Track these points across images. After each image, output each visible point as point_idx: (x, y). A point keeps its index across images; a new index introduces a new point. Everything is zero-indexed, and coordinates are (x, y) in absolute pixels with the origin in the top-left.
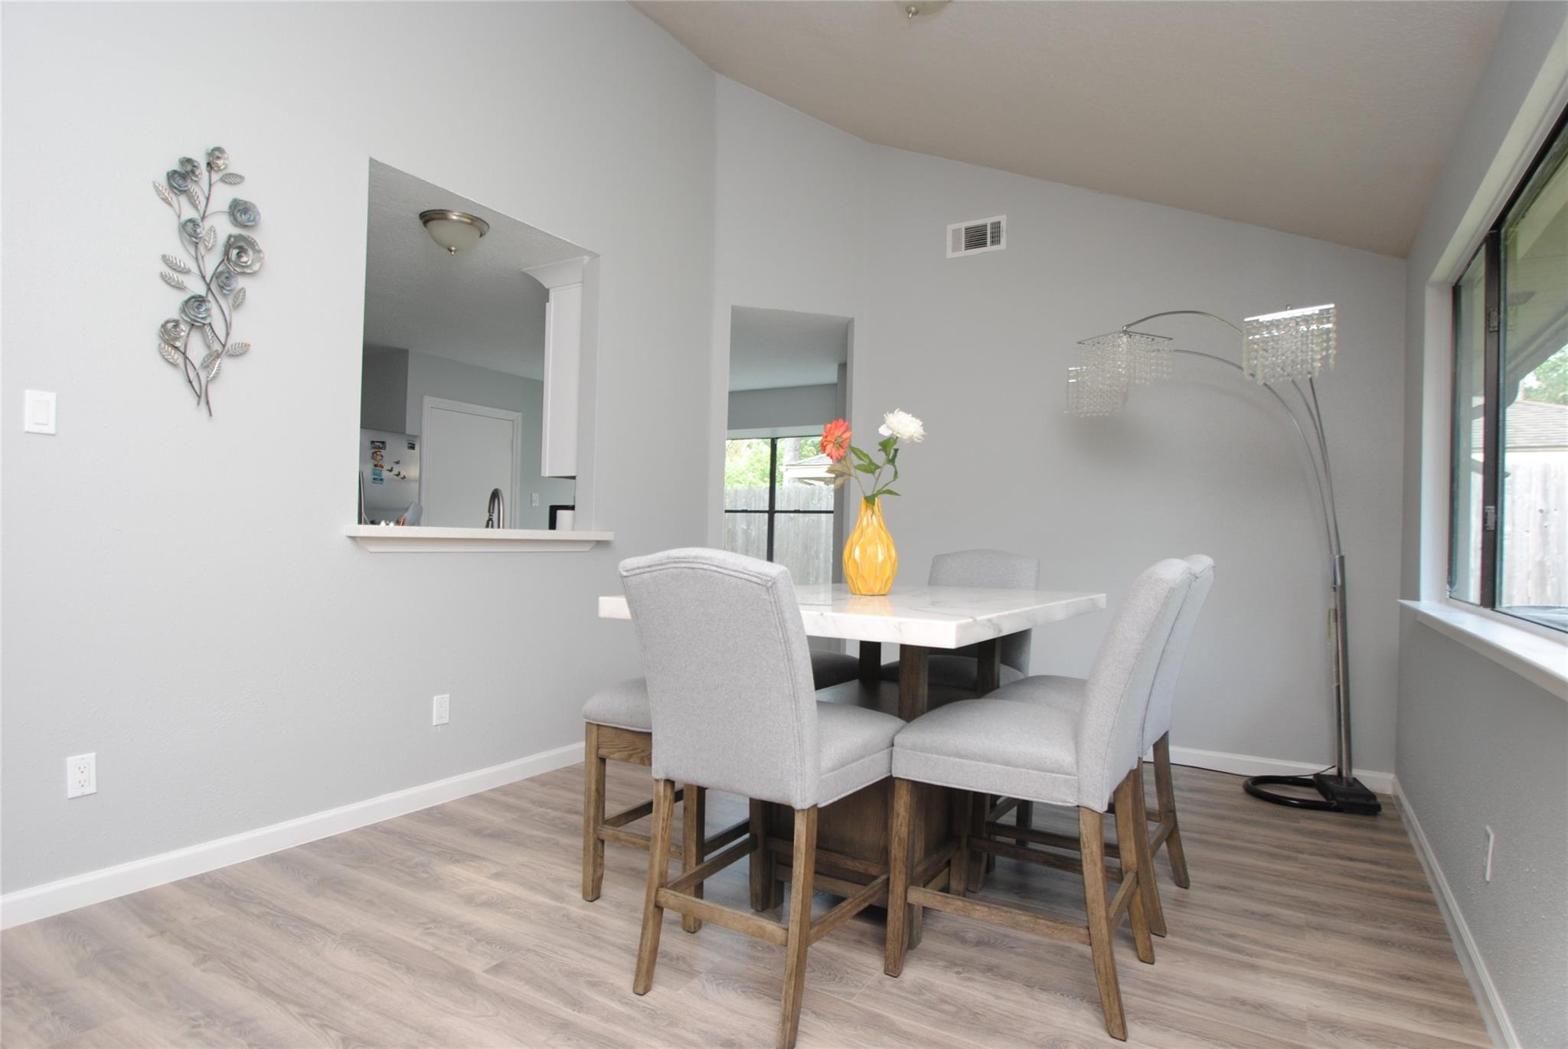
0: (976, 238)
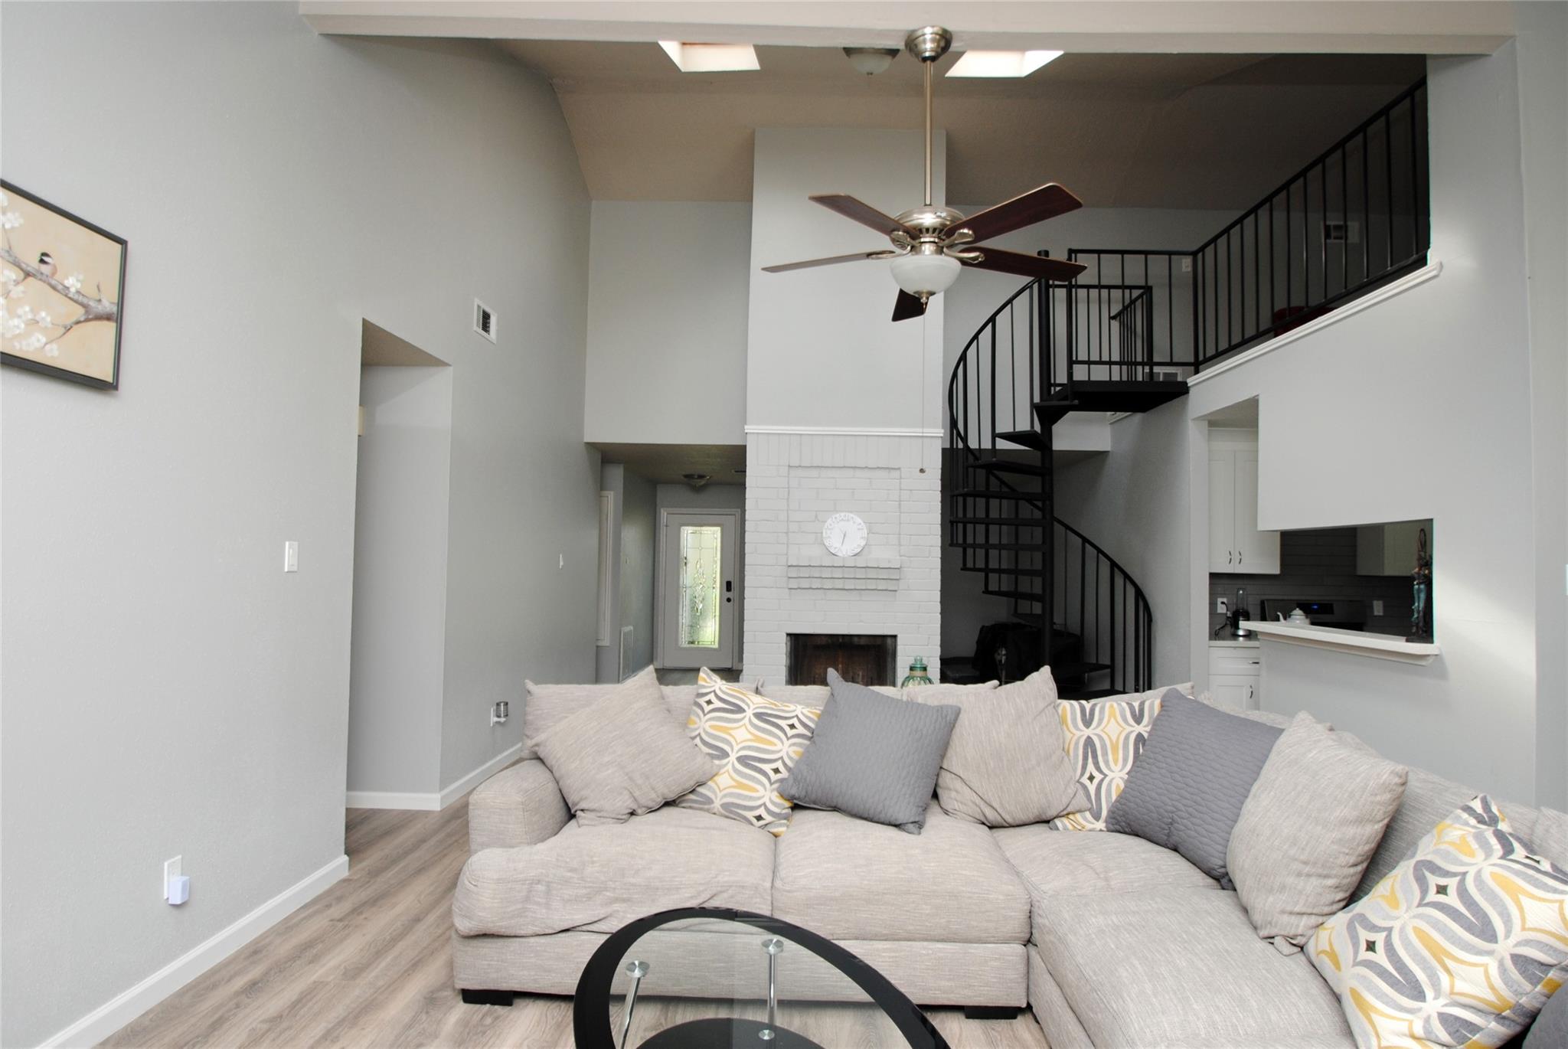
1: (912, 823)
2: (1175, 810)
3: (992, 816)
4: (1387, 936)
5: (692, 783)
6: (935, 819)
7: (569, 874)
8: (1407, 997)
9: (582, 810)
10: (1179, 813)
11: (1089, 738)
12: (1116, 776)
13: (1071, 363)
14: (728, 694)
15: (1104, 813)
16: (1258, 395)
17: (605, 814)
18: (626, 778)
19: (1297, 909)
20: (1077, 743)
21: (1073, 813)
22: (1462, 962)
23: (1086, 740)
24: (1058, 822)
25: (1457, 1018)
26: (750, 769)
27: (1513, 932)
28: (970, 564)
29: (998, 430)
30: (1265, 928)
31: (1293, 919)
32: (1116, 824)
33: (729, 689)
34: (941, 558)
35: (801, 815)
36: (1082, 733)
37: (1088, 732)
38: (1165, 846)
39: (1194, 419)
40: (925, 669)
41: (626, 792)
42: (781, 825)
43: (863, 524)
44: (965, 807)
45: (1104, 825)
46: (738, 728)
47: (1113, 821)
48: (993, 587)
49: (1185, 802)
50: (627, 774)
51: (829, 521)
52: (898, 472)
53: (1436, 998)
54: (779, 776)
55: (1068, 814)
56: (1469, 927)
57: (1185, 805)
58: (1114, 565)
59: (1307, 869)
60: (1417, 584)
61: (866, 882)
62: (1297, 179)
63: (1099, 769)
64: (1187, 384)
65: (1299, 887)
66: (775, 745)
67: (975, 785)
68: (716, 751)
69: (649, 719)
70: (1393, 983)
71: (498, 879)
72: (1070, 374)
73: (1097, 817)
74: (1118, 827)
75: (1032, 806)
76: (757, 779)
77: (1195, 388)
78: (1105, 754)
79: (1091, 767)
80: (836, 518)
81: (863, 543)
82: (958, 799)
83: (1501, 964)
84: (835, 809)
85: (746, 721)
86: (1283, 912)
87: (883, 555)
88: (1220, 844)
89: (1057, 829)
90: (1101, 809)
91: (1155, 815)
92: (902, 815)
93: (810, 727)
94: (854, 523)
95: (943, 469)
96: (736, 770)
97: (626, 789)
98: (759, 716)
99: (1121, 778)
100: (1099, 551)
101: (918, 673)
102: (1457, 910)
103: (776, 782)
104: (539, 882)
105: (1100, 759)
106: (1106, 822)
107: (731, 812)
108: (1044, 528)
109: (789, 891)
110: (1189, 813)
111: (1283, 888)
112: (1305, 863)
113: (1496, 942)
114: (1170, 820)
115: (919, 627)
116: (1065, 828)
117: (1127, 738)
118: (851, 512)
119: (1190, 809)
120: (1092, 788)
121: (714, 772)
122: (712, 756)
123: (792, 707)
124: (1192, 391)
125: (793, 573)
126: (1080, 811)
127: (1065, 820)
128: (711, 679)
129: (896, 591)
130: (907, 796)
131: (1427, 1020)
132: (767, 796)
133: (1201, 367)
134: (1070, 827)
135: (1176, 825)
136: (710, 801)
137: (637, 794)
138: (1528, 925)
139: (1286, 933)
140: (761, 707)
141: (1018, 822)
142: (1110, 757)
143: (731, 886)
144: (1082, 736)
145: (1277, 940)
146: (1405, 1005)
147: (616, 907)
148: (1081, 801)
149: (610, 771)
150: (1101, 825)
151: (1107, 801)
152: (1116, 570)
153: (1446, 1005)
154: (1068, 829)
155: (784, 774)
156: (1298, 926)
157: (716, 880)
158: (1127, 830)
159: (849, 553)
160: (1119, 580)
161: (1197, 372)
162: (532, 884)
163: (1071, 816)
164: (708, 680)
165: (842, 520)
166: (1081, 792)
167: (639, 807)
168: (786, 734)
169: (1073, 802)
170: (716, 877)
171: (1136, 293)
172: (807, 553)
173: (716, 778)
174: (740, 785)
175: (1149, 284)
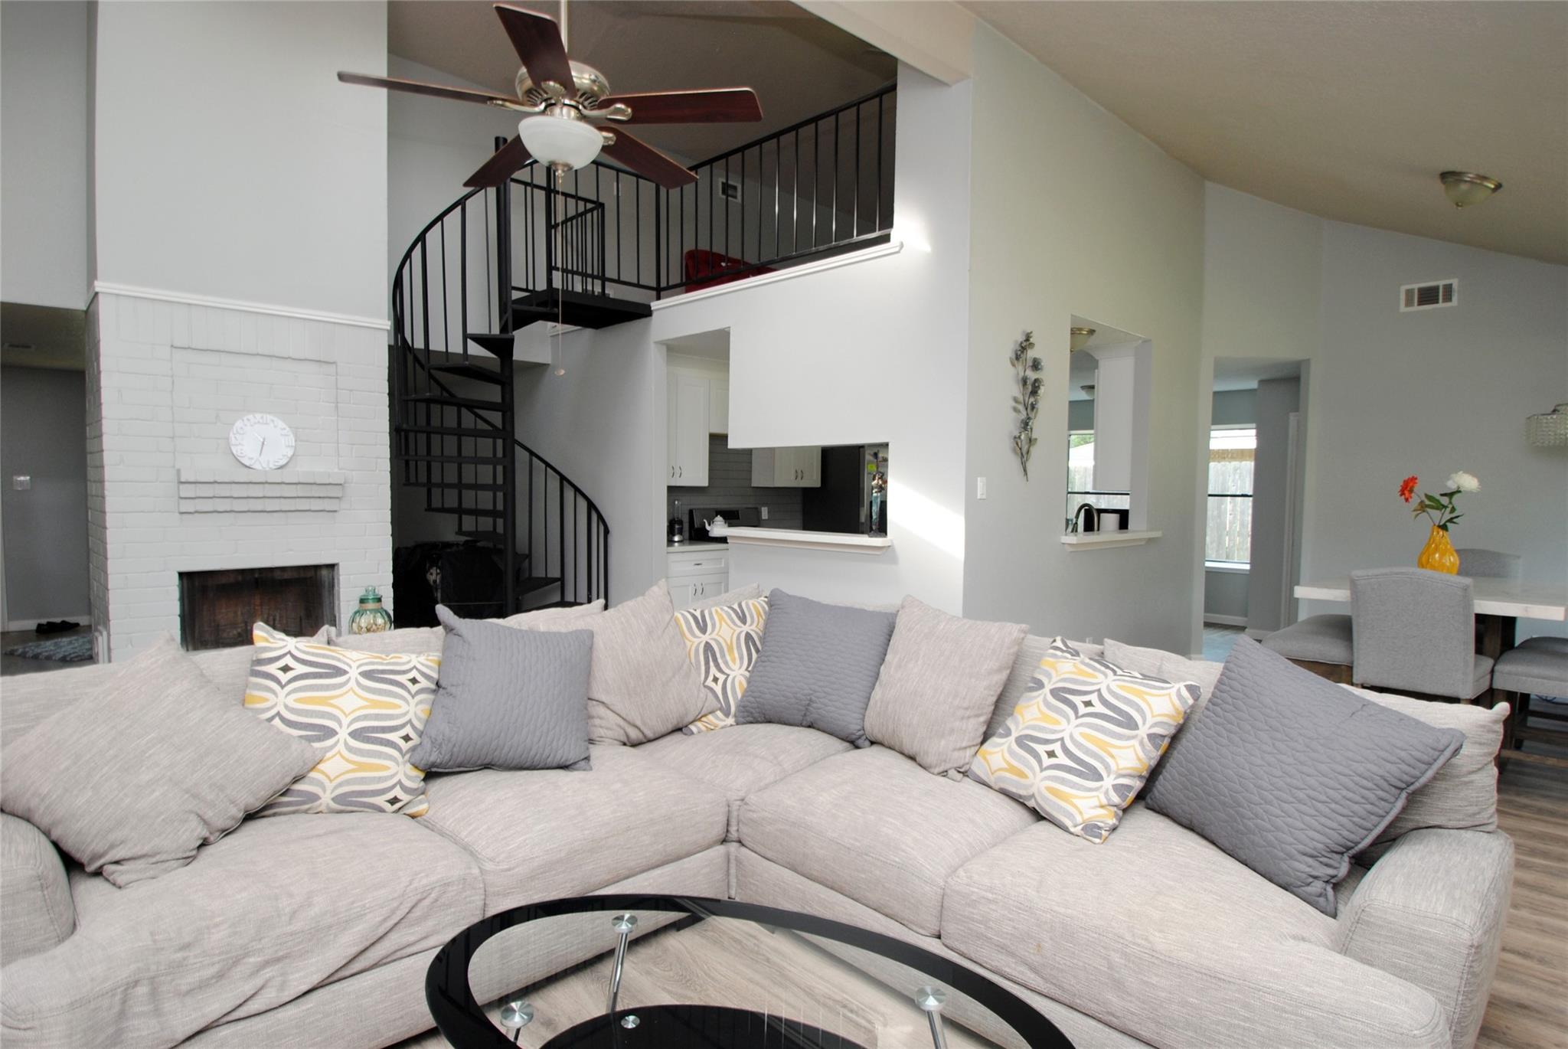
0: (1428, 296)
1: (583, 760)
2: (811, 692)
3: (634, 734)
4: (1062, 745)
5: (288, 779)
6: (595, 751)
7: (179, 955)
8: (1092, 780)
9: (117, 862)
10: (818, 694)
11: (707, 643)
12: (737, 673)
13: (550, 268)
14: (313, 654)
15: (733, 709)
16: (729, 327)
17: (164, 857)
18: (187, 796)
19: (964, 744)
20: (697, 650)
21: (705, 716)
22: (1120, 747)
23: (705, 646)
24: (693, 728)
25: (1122, 785)
26: (373, 743)
27: (1147, 720)
28: (413, 479)
29: (469, 331)
30: (940, 765)
31: (961, 753)
32: (748, 716)
33: (307, 647)
34: (390, 472)
35: (439, 786)
36: (700, 640)
37: (705, 638)
38: (801, 725)
39: (656, 343)
40: (379, 600)
41: (193, 817)
42: (421, 802)
43: (288, 429)
44: (610, 732)
45: (734, 720)
46: (342, 695)
47: (746, 714)
48: (436, 503)
49: (821, 684)
50: (187, 791)
51: (239, 424)
52: (334, 366)
53: (1108, 776)
54: (410, 744)
55: (701, 717)
56: (1119, 724)
57: (820, 686)
58: (563, 478)
59: (968, 713)
60: (876, 492)
61: (587, 832)
62: (772, 139)
63: (720, 670)
64: (650, 308)
65: (964, 728)
66: (400, 707)
67: (618, 708)
68: (314, 731)
69: (202, 706)
70: (1080, 774)
71: (72, 1003)
72: (550, 281)
73: (727, 714)
74: (751, 719)
75: (671, 717)
76: (386, 754)
77: (658, 312)
78: (723, 656)
79: (713, 670)
80: (248, 420)
81: (290, 453)
82: (603, 725)
83: (1142, 743)
84: (487, 766)
85: (352, 683)
86: (954, 750)
87: (318, 467)
88: (855, 712)
89: (692, 733)
90: (730, 706)
91: (793, 701)
92: (571, 754)
93: (432, 677)
94: (275, 427)
95: (390, 368)
96: (350, 749)
97: (191, 812)
98: (368, 675)
99: (741, 675)
100: (548, 465)
101: (371, 605)
102: (1107, 715)
103: (407, 752)
104: (136, 983)
105: (720, 661)
106: (735, 716)
107: (349, 803)
108: (504, 440)
109: (509, 870)
110: (825, 692)
111: (952, 731)
112: (966, 709)
113: (1138, 729)
114: (808, 702)
115: (366, 552)
116: (700, 732)
117: (738, 638)
118: (269, 413)
119: (826, 690)
120: (718, 689)
121: (317, 759)
122: (309, 739)
123: (405, 658)
124: (655, 314)
125: (187, 491)
126: (712, 712)
127: (699, 724)
128: (274, 638)
129: (335, 511)
130: (574, 733)
131: (1106, 793)
132: (400, 773)
133: (663, 293)
134: (704, 728)
135: (814, 705)
136: (314, 797)
137: (209, 814)
138: (1155, 714)
139: (955, 765)
140: (366, 664)
141: (657, 735)
142: (728, 658)
143: (432, 889)
144: (701, 642)
145: (950, 772)
146: (1090, 787)
147: (268, 973)
148: (711, 702)
149: (157, 794)
150: (731, 721)
151: (734, 698)
152: (565, 482)
153: (1115, 778)
154: (702, 731)
155: (416, 739)
156: (965, 757)
157: (412, 887)
158: (759, 719)
159: (271, 466)
160: (569, 494)
161: (659, 298)
162: (126, 990)
163: (704, 719)
164: (272, 640)
165: (259, 422)
166: (710, 695)
167: (211, 833)
168: (409, 692)
169: (706, 705)
170: (411, 884)
171: (589, 206)
172: (206, 465)
173: (321, 767)
174: (362, 767)
175: (601, 200)
